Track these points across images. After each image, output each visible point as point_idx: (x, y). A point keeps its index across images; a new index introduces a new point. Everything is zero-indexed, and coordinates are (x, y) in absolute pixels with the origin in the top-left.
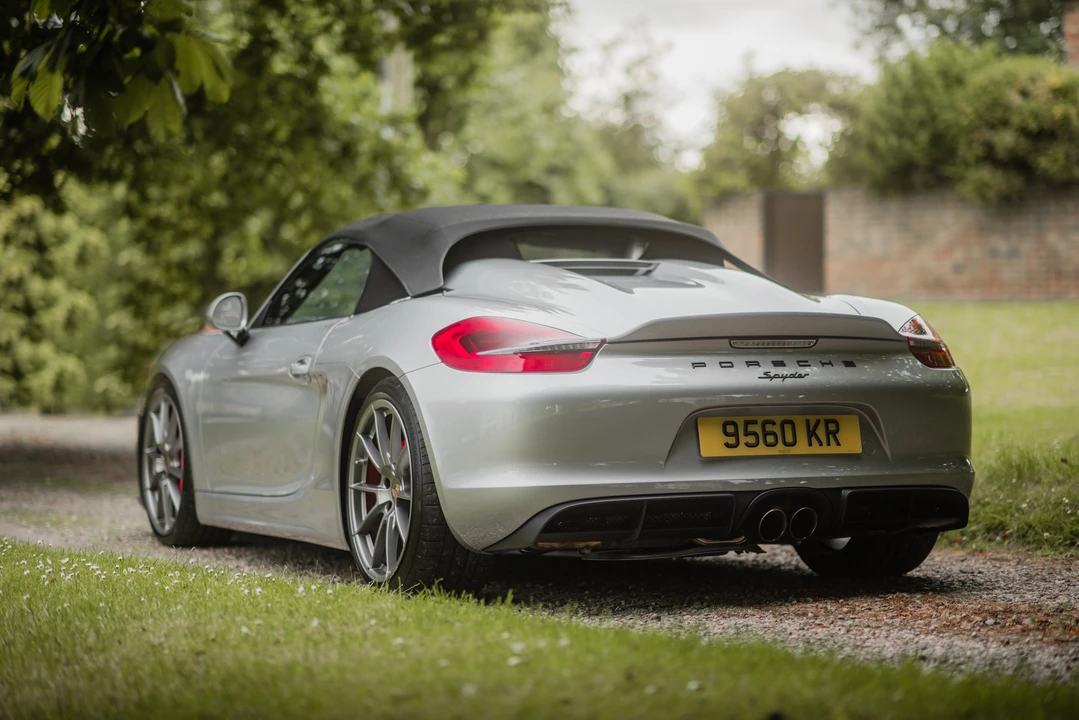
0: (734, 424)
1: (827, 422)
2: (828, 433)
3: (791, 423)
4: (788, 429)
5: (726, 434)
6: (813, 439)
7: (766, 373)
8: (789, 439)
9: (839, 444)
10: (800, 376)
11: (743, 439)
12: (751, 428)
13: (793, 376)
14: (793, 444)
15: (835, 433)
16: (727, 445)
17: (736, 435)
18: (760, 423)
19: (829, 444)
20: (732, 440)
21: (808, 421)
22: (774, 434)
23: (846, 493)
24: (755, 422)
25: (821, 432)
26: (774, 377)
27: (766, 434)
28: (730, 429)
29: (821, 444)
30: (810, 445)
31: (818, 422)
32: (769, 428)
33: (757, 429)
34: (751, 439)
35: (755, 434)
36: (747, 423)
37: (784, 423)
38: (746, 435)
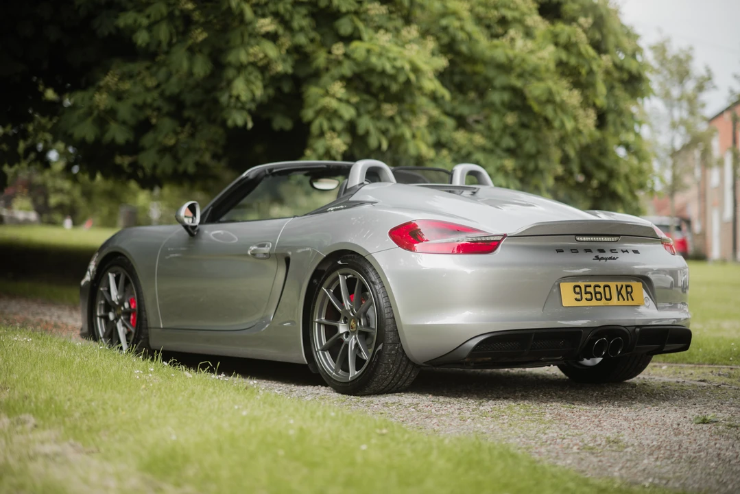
0: (579, 287)
1: (627, 286)
2: (628, 293)
3: (609, 286)
4: (607, 289)
5: (576, 293)
6: (620, 296)
7: (596, 257)
8: (608, 297)
9: (633, 300)
10: (614, 259)
11: (585, 296)
12: (588, 289)
13: (611, 259)
14: (610, 299)
15: (631, 293)
16: (576, 300)
17: (580, 293)
18: (592, 286)
19: (628, 300)
20: (578, 297)
21: (617, 286)
22: (600, 293)
23: (638, 330)
24: (590, 286)
25: (624, 292)
26: (601, 259)
27: (596, 293)
28: (577, 290)
29: (624, 300)
30: (619, 300)
31: (622, 286)
32: (597, 289)
33: (591, 290)
34: (589, 296)
35: (591, 293)
36: (586, 286)
37: (605, 286)
38: (586, 294)
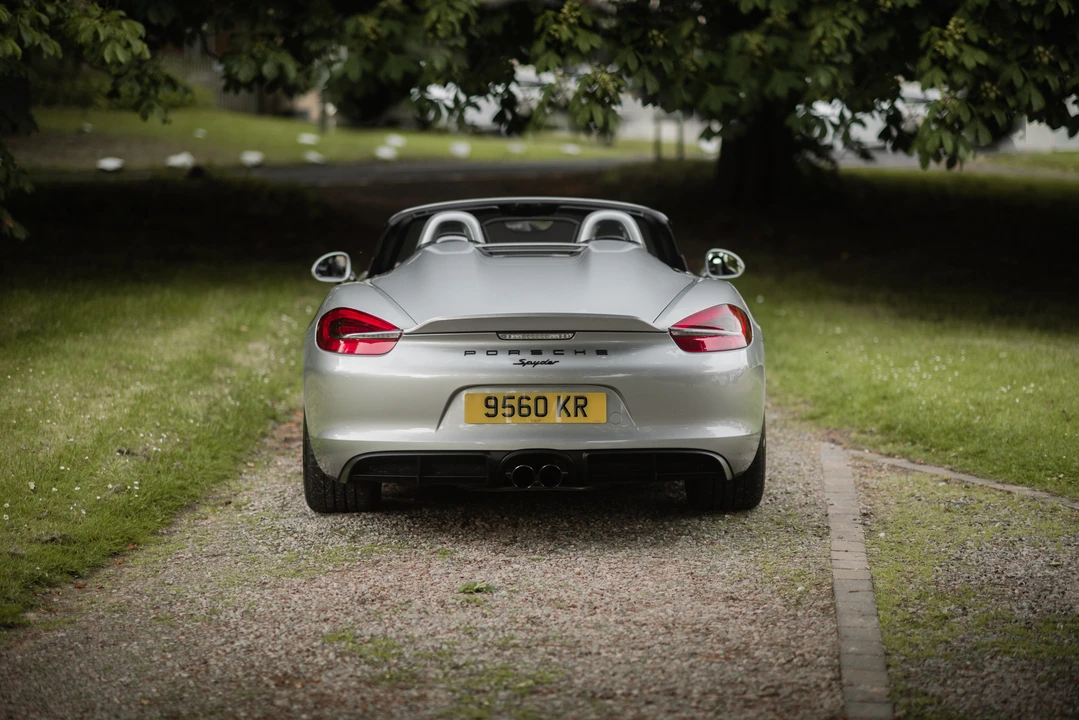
0: (495, 399)
1: (577, 398)
2: (577, 407)
3: (545, 399)
4: (541, 403)
5: (487, 406)
6: (563, 412)
7: (521, 361)
8: (541, 411)
9: (585, 415)
10: (551, 363)
11: (501, 410)
12: (508, 402)
13: (544, 363)
14: (544, 415)
15: (582, 407)
16: (488, 415)
17: (496, 407)
18: (517, 398)
19: (576, 415)
20: (492, 411)
21: (559, 398)
22: (529, 407)
23: (587, 454)
24: (513, 398)
25: (570, 406)
26: (528, 363)
27: (521, 407)
28: (491, 403)
29: (569, 415)
30: (559, 416)
31: (568, 398)
32: (524, 402)
33: (515, 403)
34: (508, 411)
35: (512, 407)
36: (505, 399)
37: (537, 399)
38: (504, 407)
